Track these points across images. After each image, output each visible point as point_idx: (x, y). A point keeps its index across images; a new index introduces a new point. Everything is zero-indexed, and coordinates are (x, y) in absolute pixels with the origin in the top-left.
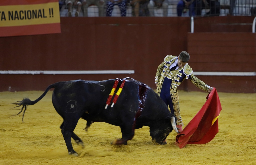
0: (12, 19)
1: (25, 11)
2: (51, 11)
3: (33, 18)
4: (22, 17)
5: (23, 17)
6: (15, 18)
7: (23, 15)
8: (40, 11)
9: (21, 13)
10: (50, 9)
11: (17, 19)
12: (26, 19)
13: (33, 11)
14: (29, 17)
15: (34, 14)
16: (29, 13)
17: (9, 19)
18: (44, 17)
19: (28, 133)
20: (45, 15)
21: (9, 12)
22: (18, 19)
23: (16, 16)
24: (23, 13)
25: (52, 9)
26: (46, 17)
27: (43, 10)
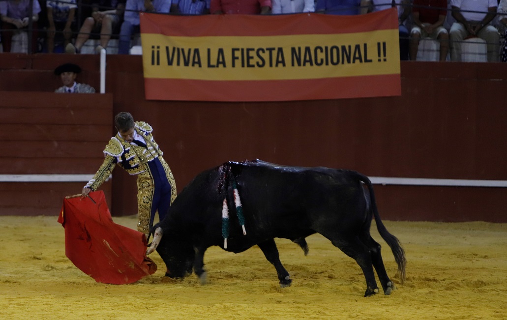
0: (299, 64)
1: (326, 48)
2: (382, 48)
3: (343, 63)
4: (319, 61)
5: (322, 60)
6: (305, 61)
7: (321, 56)
8: (358, 47)
9: (319, 51)
10: (379, 44)
11: (308, 64)
12: (327, 64)
13: (343, 48)
14: (335, 60)
15: (347, 55)
16: (335, 51)
17: (293, 65)
18: (366, 61)
19: (327, 309)
20: (369, 58)
21: (293, 50)
22: (312, 64)
23: (308, 58)
24: (322, 51)
25: (384, 44)
26: (371, 61)
27: (365, 45)
